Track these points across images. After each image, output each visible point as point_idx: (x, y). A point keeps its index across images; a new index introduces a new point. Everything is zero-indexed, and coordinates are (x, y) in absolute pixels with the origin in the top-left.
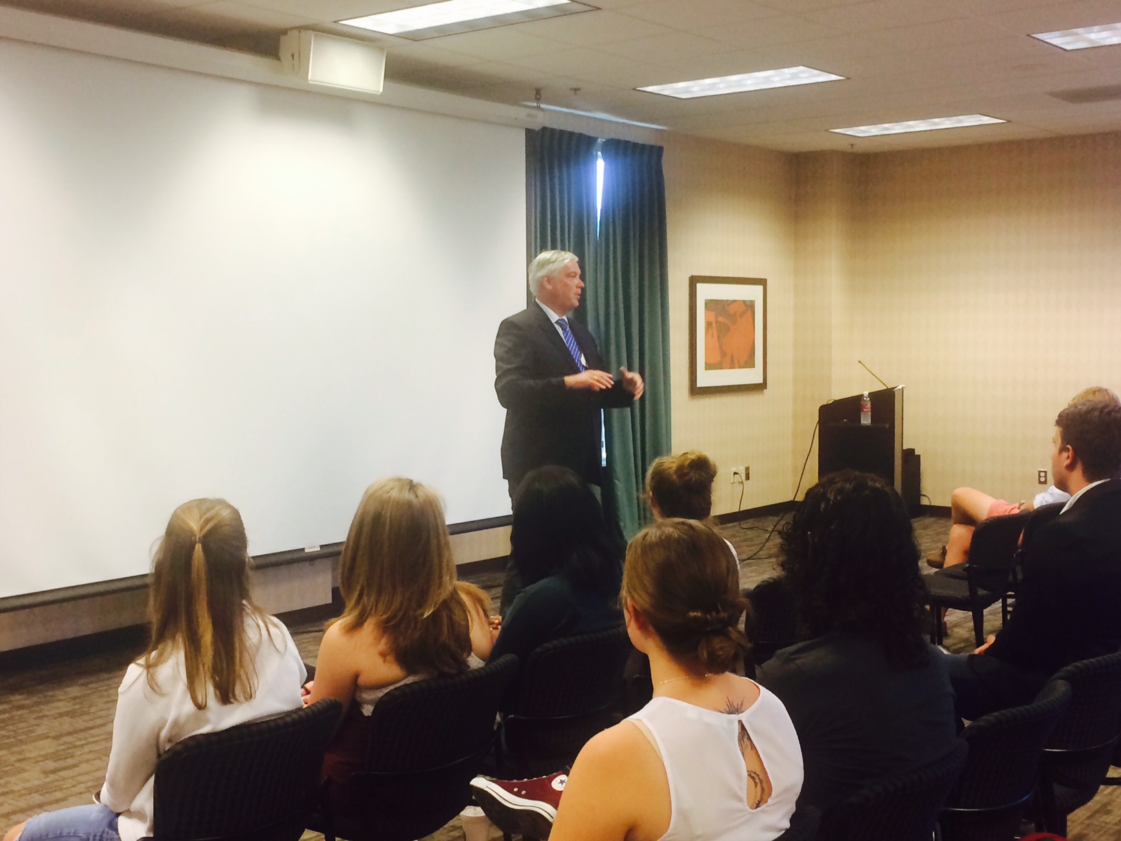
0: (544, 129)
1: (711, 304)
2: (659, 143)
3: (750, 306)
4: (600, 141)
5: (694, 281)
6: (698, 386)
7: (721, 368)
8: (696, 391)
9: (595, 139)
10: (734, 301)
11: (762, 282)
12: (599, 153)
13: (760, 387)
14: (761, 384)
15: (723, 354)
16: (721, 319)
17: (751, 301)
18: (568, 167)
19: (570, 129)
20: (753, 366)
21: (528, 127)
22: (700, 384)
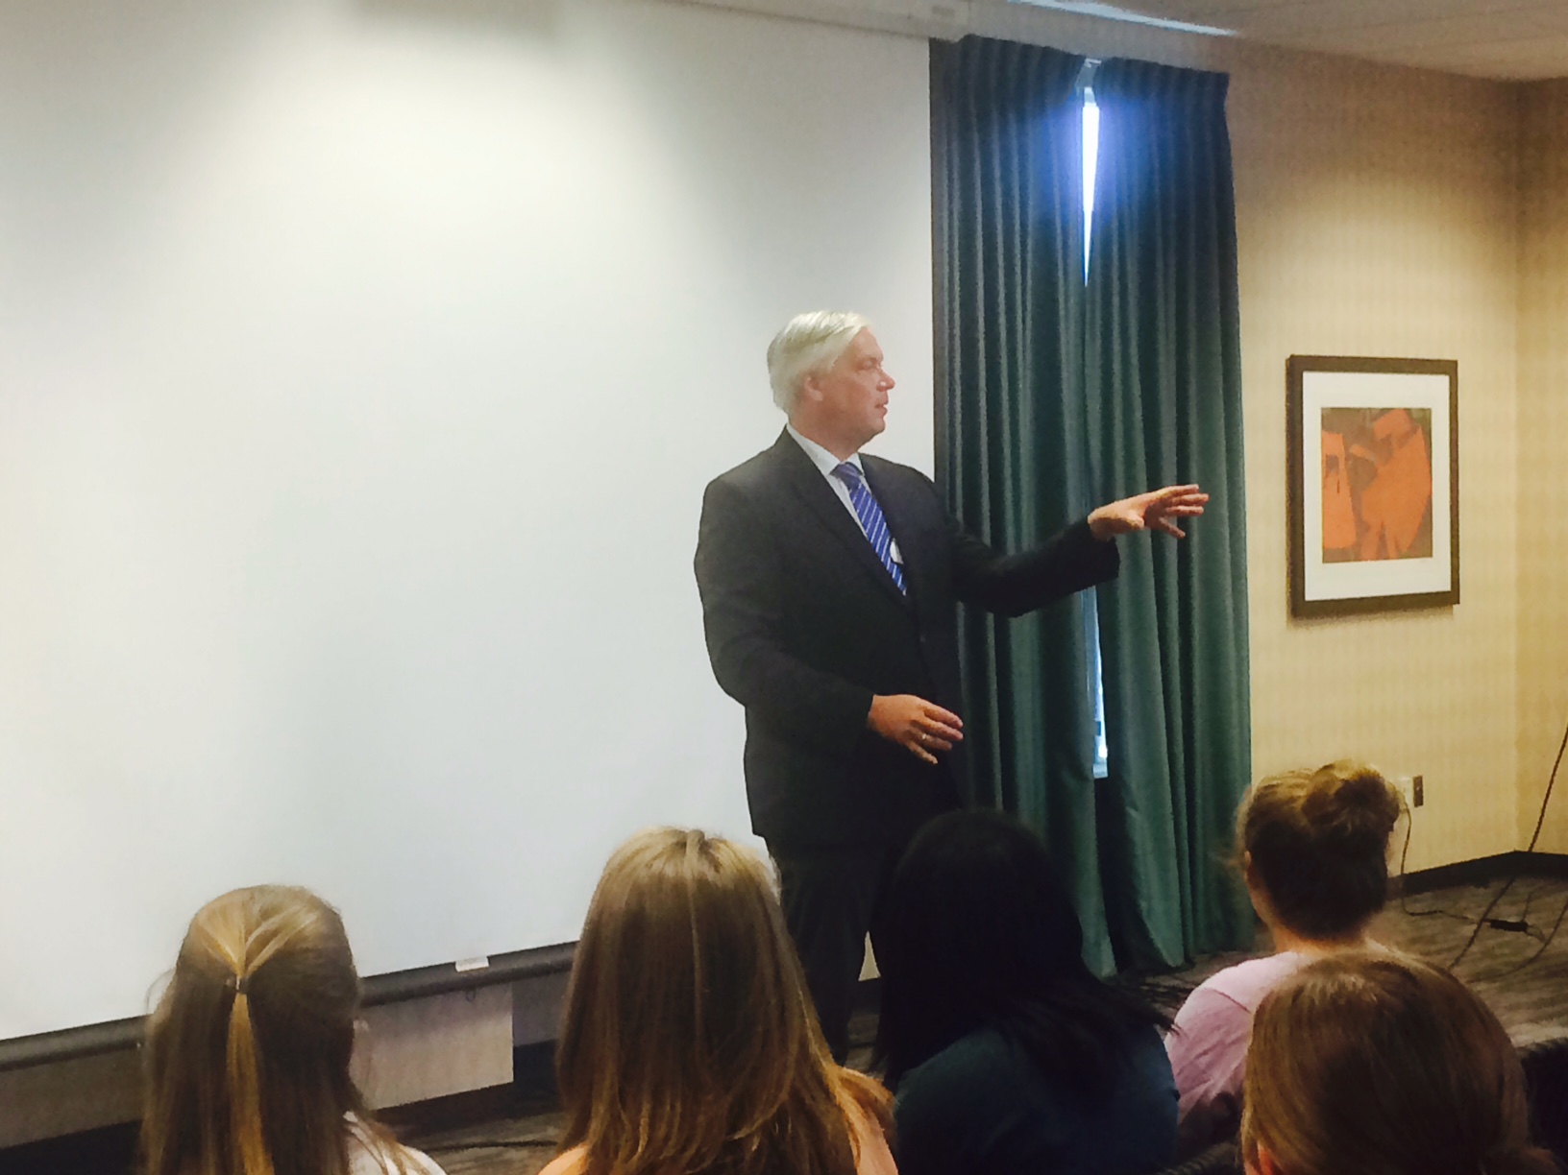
0: (969, 39)
1: (1335, 419)
2: (1219, 68)
3: (1421, 420)
4: (1088, 63)
5: (1296, 368)
6: (1308, 597)
7: (1358, 558)
8: (1301, 609)
9: (1079, 60)
10: (1384, 411)
11: (1448, 368)
12: (1088, 91)
13: (1445, 600)
14: (1448, 592)
15: (1362, 526)
16: (1356, 450)
17: (1423, 410)
18: (1021, 119)
19: (1025, 38)
20: (1428, 553)
21: (933, 36)
22: (1312, 593)
